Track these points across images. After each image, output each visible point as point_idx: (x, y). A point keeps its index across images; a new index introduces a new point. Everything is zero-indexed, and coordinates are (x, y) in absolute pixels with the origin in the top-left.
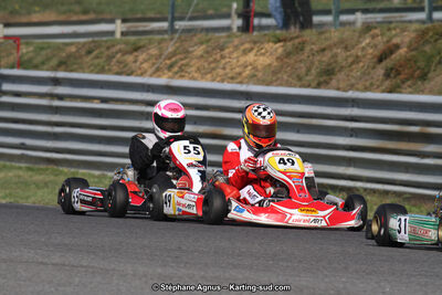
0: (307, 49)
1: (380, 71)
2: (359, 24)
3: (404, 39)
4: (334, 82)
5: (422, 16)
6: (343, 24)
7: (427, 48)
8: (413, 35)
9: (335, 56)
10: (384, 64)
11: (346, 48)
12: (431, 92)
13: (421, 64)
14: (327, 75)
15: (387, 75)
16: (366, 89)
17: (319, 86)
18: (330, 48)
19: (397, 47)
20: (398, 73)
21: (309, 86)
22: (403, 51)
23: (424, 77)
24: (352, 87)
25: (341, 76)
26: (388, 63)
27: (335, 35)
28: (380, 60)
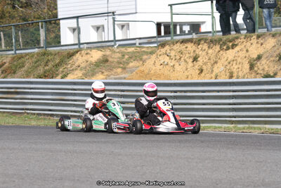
3: (7, 60)
5: (13, 52)
7: (15, 63)
8: (10, 59)
12: (17, 78)
13: (13, 68)
15: (2, 73)
19: (5, 63)
20: (6, 72)
22: (7, 64)
23: (14, 73)
26: (2, 68)
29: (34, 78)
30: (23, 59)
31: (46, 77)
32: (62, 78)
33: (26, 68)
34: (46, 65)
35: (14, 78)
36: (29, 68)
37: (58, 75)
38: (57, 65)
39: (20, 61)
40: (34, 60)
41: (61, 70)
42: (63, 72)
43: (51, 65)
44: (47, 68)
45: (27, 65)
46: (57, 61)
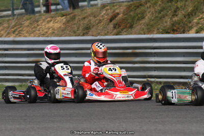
0: (77, 18)
1: (111, 26)
2: (99, 5)
3: (121, 10)
4: (90, 33)
6: (92, 6)
7: (132, 13)
8: (125, 8)
9: (90, 20)
10: (113, 22)
11: (95, 17)
12: (136, 33)
13: (130, 21)
14: (87, 30)
15: (115, 27)
16: (106, 35)
17: (83, 35)
18: (87, 17)
19: (118, 14)
20: (120, 26)
21: (79, 35)
22: (121, 16)
23: (131, 27)
24: (99, 34)
25: (93, 29)
26: (114, 22)
27: (89, 11)
28: (111, 21)
29: (158, 33)
30: (142, 8)
31: (174, 31)
32: (197, 32)
33: (146, 20)
34: (175, 15)
35: (131, 34)
36: (151, 20)
37: (191, 28)
38: (190, 15)
39: (138, 11)
40: (158, 8)
41: (195, 21)
42: (198, 23)
43: (181, 14)
44: (175, 19)
45: (148, 16)
46: (190, 9)
